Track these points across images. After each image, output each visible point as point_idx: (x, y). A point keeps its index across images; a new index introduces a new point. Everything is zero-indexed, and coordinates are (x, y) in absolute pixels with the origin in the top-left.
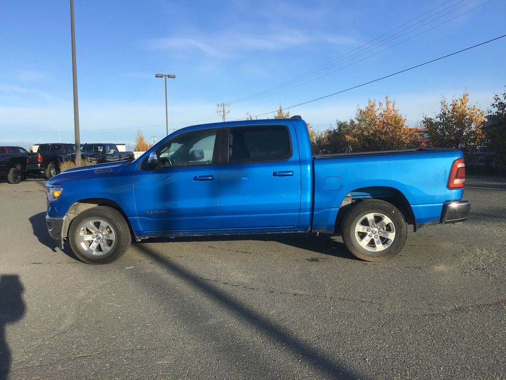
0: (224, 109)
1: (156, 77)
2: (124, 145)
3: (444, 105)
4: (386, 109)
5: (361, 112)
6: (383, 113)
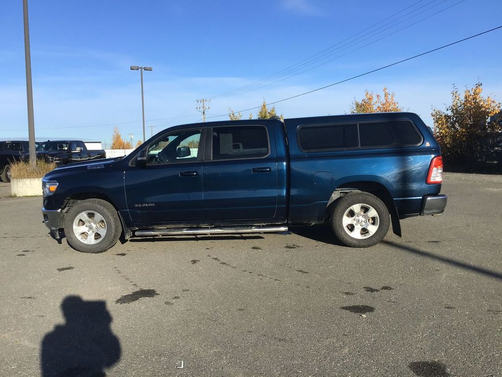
0: (204, 105)
1: (131, 69)
2: (100, 142)
3: (456, 96)
4: (385, 102)
5: (357, 105)
6: (381, 106)
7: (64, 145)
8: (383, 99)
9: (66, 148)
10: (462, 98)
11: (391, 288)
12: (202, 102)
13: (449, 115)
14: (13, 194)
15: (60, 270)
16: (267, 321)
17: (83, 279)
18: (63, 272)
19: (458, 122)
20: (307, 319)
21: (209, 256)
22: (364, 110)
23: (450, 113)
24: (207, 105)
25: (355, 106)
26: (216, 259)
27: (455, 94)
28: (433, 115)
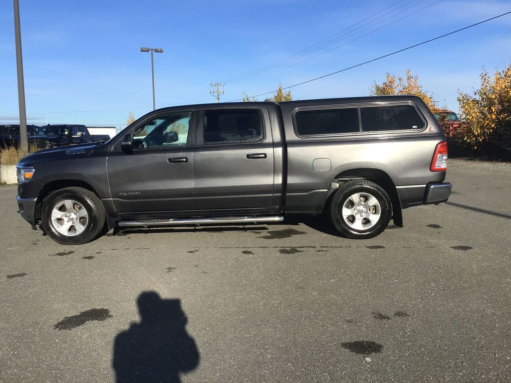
0: (218, 89)
1: (142, 51)
2: (114, 127)
3: (485, 79)
4: (407, 85)
5: (378, 89)
6: (403, 90)
7: (64, 129)
8: (405, 83)
9: (66, 133)
10: (492, 81)
11: (406, 314)
12: (216, 86)
13: (477, 99)
15: (9, 277)
23: (478, 97)
24: (221, 90)
25: (374, 90)
27: (484, 77)
28: (459, 100)
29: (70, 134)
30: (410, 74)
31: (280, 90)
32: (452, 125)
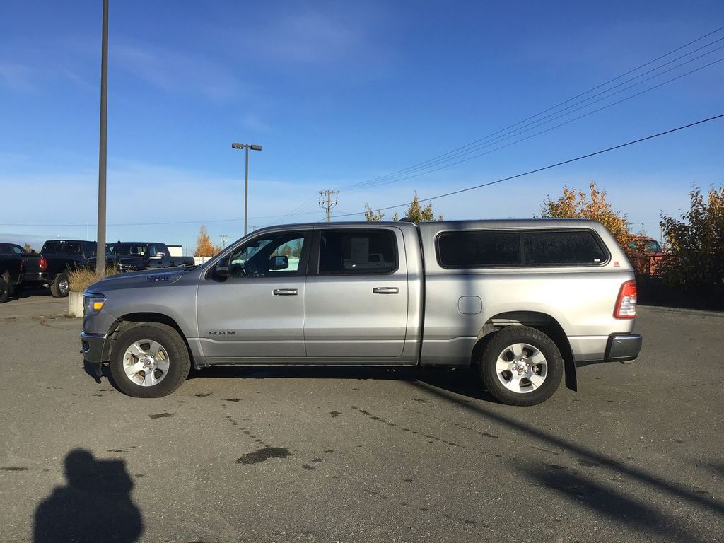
0: (329, 198)
1: (233, 147)
3: (696, 199)
4: (591, 203)
5: (552, 206)
6: (586, 209)
7: (139, 248)
8: (589, 200)
9: (143, 253)
10: (706, 202)
12: (327, 194)
13: (686, 225)
14: (70, 313)
15: (154, 417)
16: (446, 497)
17: (187, 430)
18: (158, 419)
19: (699, 235)
20: (501, 497)
21: (354, 407)
22: (561, 213)
23: (687, 222)
24: (333, 199)
25: (548, 208)
26: (364, 412)
27: (695, 196)
28: (662, 225)
29: (147, 254)
30: (595, 188)
31: (416, 203)
32: (654, 256)
